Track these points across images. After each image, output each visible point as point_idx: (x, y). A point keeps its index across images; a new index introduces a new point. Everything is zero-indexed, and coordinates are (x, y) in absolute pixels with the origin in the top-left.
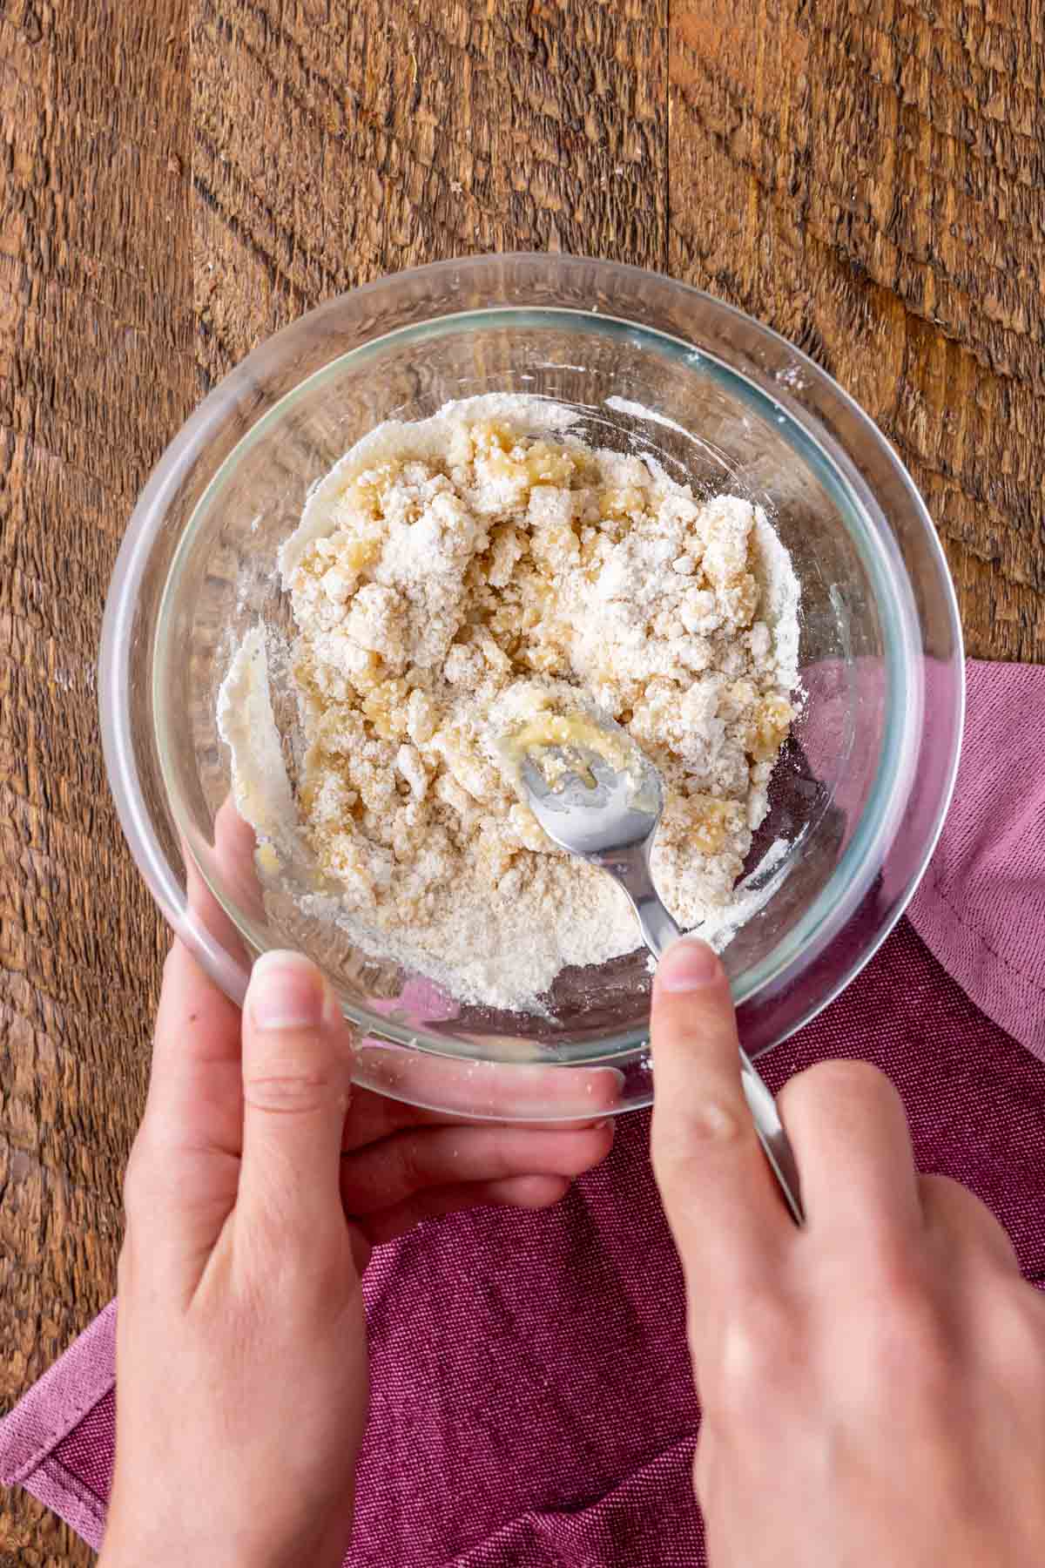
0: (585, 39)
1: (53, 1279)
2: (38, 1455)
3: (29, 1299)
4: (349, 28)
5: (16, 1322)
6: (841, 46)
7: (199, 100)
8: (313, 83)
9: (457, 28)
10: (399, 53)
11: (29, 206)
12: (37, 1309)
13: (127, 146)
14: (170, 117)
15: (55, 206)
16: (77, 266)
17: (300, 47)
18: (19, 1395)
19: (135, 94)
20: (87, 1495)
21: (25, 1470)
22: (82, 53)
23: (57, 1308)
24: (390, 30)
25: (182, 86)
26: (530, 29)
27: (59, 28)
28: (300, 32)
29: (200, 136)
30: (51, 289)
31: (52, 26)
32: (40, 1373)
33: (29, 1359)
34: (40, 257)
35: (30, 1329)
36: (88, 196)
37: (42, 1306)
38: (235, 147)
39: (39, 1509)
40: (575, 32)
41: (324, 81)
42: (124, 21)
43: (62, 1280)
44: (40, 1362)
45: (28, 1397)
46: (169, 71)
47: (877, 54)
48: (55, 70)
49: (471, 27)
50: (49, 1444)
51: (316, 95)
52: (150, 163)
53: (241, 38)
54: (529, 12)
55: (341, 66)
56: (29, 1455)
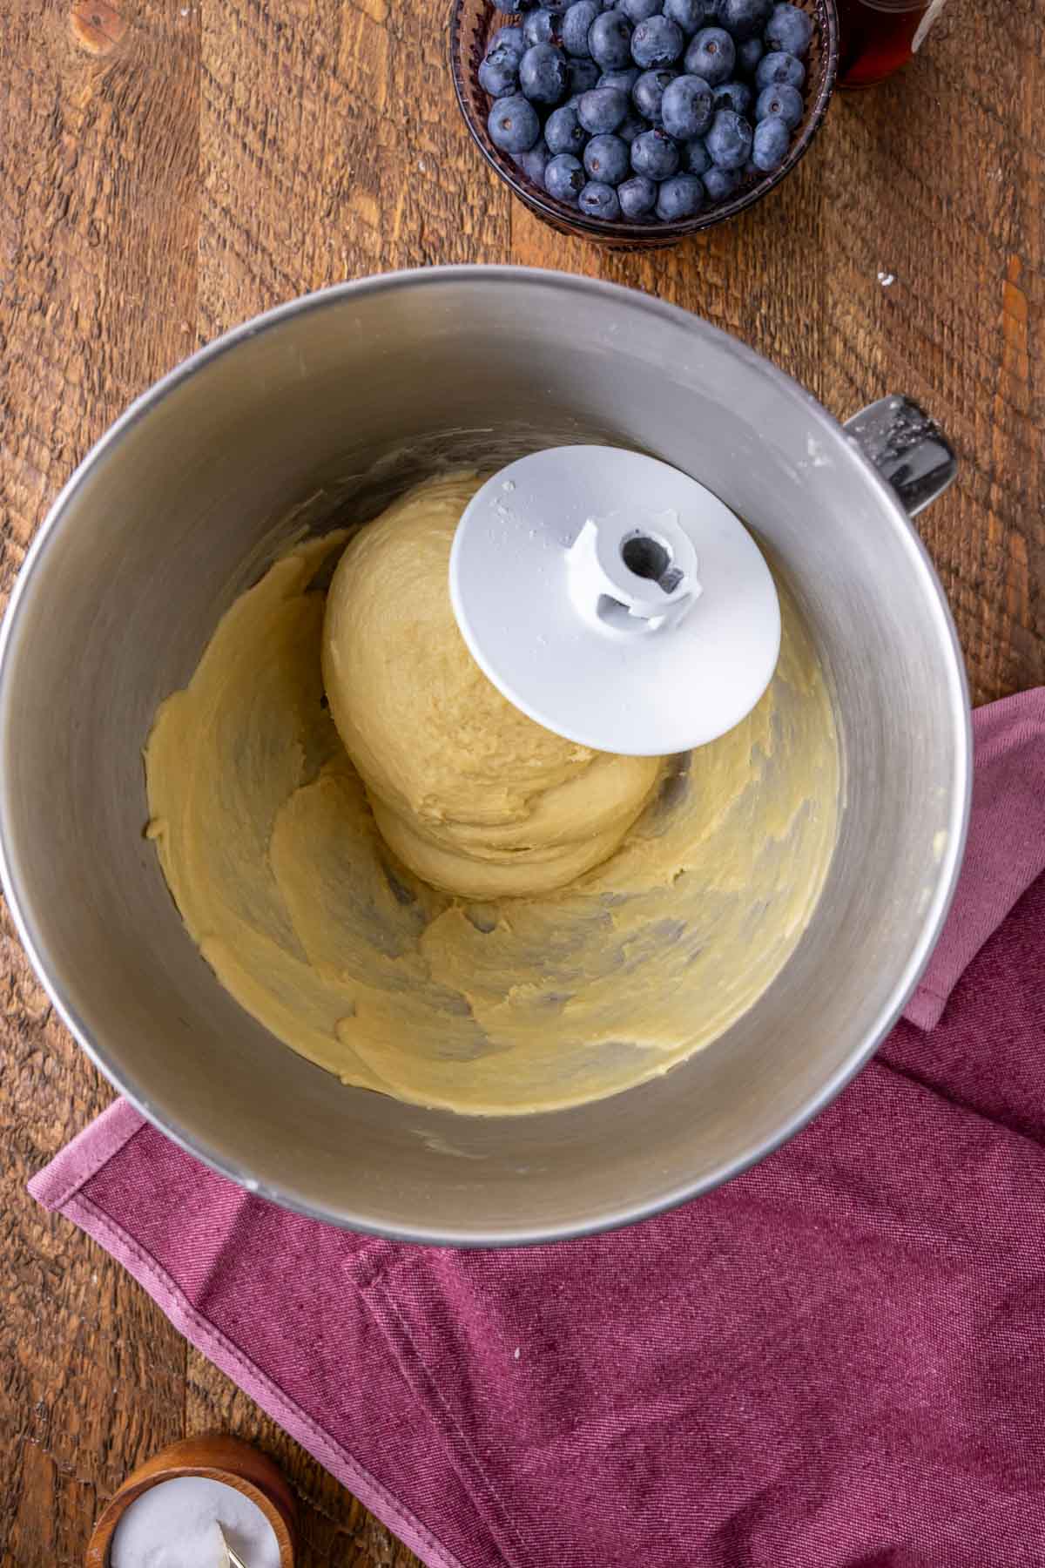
0: (457, 254)
1: (82, 1071)
2: (71, 1190)
3: (66, 1085)
4: (303, 242)
5: (57, 1100)
6: (620, 266)
7: (203, 286)
8: (279, 277)
9: (374, 245)
10: (336, 260)
11: (87, 351)
12: (71, 1091)
13: (154, 314)
14: (184, 297)
15: (104, 352)
16: (118, 390)
17: (271, 255)
18: (57, 1152)
19: (160, 281)
20: (104, 1217)
21: (62, 1200)
22: (126, 253)
23: (85, 1091)
24: (330, 245)
25: (192, 278)
26: (421, 247)
27: (112, 237)
28: (271, 245)
29: (203, 309)
30: (100, 405)
31: (106, 236)
32: (73, 1136)
33: (66, 1126)
34: (93, 384)
35: (67, 1104)
36: (127, 346)
37: (74, 1089)
38: (226, 316)
39: (71, 1228)
40: (451, 248)
41: (286, 276)
42: (154, 234)
43: (89, 1072)
44: (72, 1129)
45: (65, 1151)
46: (183, 267)
47: (643, 272)
48: (108, 265)
49: (383, 246)
50: (78, 1184)
51: (281, 285)
52: (168, 326)
53: (232, 248)
54: (421, 238)
55: (297, 266)
56: (64, 1191)
